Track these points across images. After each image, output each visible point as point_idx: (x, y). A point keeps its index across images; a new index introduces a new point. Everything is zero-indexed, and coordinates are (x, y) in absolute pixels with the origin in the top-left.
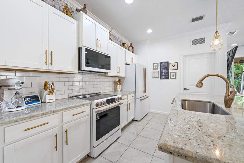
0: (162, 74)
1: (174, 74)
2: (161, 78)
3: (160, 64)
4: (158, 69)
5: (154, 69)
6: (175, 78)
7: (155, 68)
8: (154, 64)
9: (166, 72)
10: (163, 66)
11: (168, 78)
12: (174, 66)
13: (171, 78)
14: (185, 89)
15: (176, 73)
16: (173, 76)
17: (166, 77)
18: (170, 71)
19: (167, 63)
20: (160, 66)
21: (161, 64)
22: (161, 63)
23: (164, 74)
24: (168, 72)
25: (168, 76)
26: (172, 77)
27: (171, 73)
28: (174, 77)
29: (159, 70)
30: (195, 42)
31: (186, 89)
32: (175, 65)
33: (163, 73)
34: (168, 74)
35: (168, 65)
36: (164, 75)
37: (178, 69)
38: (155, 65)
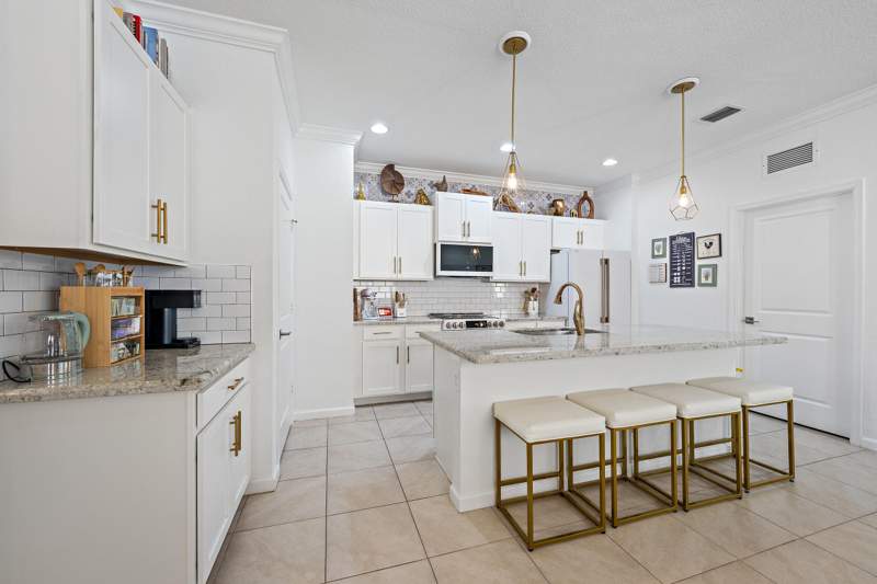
0: (676, 271)
1: (710, 270)
2: (673, 285)
3: (671, 242)
4: (664, 256)
5: (654, 256)
6: (714, 284)
7: (656, 253)
8: (654, 241)
9: (686, 266)
10: (680, 245)
11: (692, 285)
12: (708, 246)
13: (701, 285)
14: (750, 321)
15: (715, 267)
16: (707, 277)
17: (688, 280)
18: (698, 263)
19: (691, 236)
20: (672, 246)
21: (674, 243)
22: (673, 238)
23: (682, 270)
24: (692, 265)
25: (691, 276)
26: (703, 281)
27: (701, 267)
28: (710, 281)
29: (667, 260)
30: (777, 163)
31: (752, 319)
32: (711, 243)
33: (679, 269)
34: (692, 270)
35: (692, 243)
36: (681, 276)
37: (721, 255)
38: (656, 243)
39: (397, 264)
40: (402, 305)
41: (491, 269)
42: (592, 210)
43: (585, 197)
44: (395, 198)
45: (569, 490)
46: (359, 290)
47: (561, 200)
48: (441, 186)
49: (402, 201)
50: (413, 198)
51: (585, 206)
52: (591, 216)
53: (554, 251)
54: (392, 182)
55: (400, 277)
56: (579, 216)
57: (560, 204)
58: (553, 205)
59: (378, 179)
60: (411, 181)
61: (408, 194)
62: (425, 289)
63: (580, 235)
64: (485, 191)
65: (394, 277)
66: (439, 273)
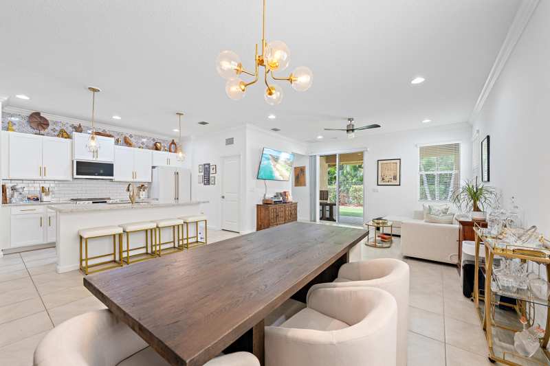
0: (205, 178)
1: (214, 178)
2: (204, 184)
6: (214, 184)
7: (200, 171)
8: (199, 165)
9: (208, 176)
11: (209, 184)
17: (208, 182)
18: (211, 175)
19: (209, 164)
21: (205, 167)
22: (204, 165)
25: (209, 180)
26: (212, 182)
29: (203, 174)
31: (224, 197)
32: (214, 168)
34: (209, 178)
35: (209, 168)
37: (216, 173)
38: (200, 167)
39: (43, 171)
40: (47, 194)
41: (112, 175)
42: (176, 149)
43: (173, 143)
44: (42, 132)
45: (120, 260)
46: (9, 185)
47: (160, 143)
48: (79, 129)
49: (48, 134)
50: (56, 133)
51: (173, 146)
52: (175, 152)
53: (153, 167)
54: (38, 122)
55: (44, 178)
56: (170, 151)
57: (158, 144)
58: (155, 145)
59: (27, 119)
60: (55, 123)
61: (54, 130)
62: (66, 185)
63: (168, 161)
64: (112, 133)
65: (40, 178)
66: (75, 176)
